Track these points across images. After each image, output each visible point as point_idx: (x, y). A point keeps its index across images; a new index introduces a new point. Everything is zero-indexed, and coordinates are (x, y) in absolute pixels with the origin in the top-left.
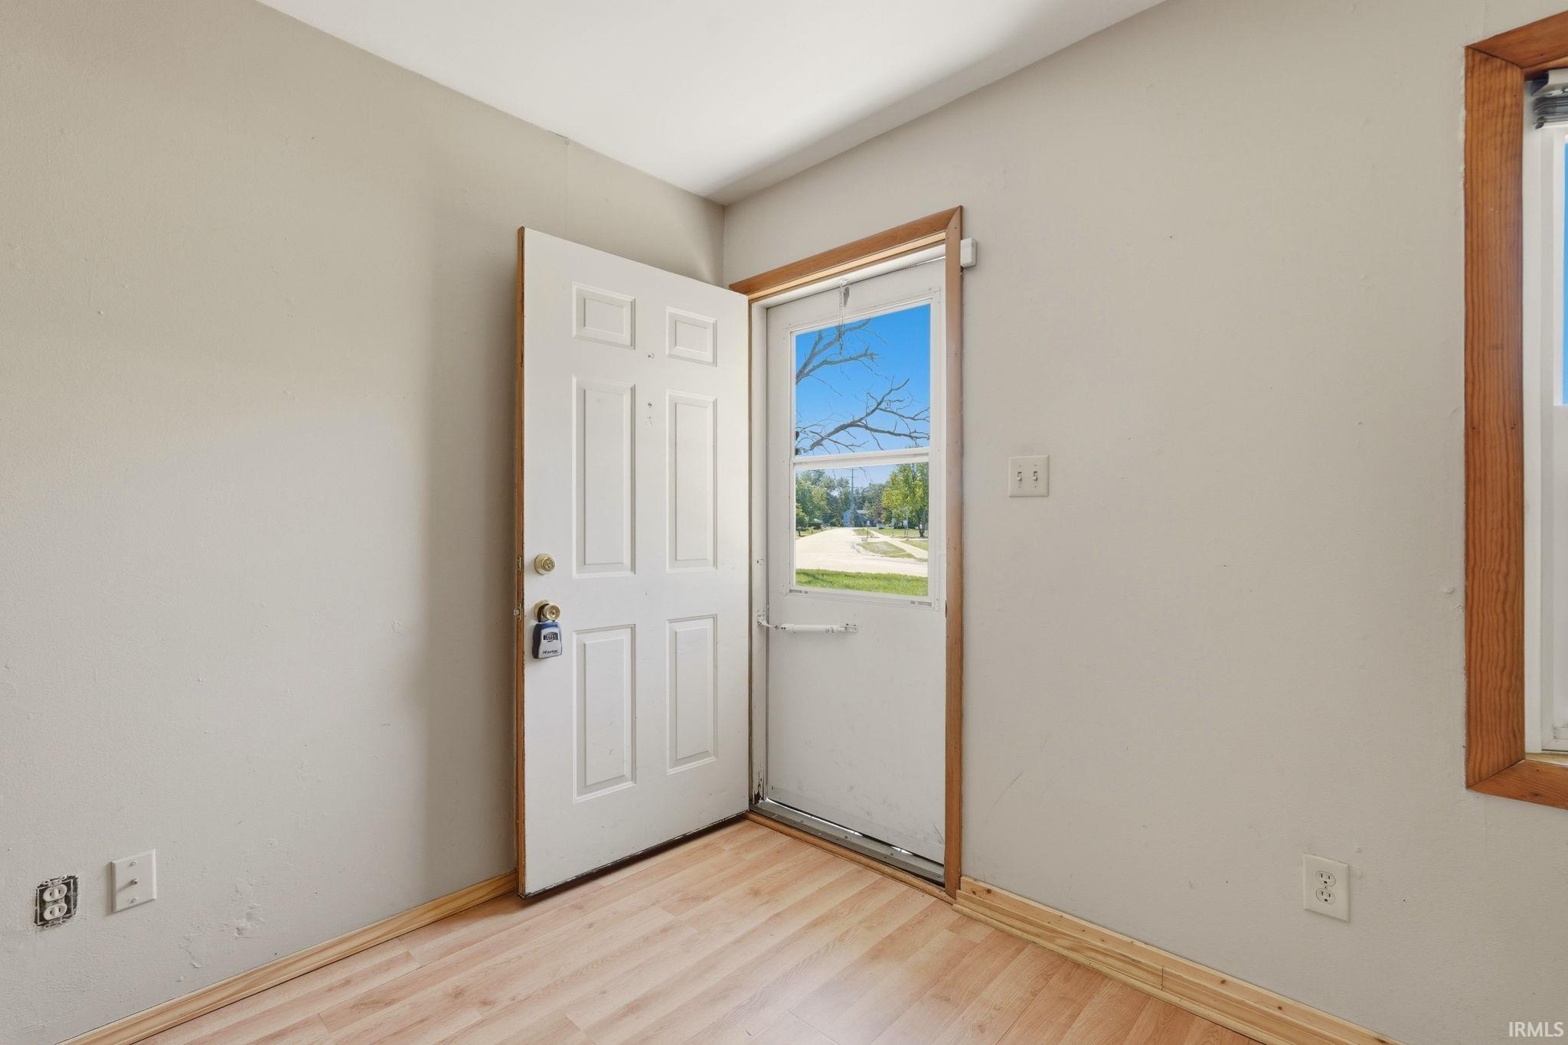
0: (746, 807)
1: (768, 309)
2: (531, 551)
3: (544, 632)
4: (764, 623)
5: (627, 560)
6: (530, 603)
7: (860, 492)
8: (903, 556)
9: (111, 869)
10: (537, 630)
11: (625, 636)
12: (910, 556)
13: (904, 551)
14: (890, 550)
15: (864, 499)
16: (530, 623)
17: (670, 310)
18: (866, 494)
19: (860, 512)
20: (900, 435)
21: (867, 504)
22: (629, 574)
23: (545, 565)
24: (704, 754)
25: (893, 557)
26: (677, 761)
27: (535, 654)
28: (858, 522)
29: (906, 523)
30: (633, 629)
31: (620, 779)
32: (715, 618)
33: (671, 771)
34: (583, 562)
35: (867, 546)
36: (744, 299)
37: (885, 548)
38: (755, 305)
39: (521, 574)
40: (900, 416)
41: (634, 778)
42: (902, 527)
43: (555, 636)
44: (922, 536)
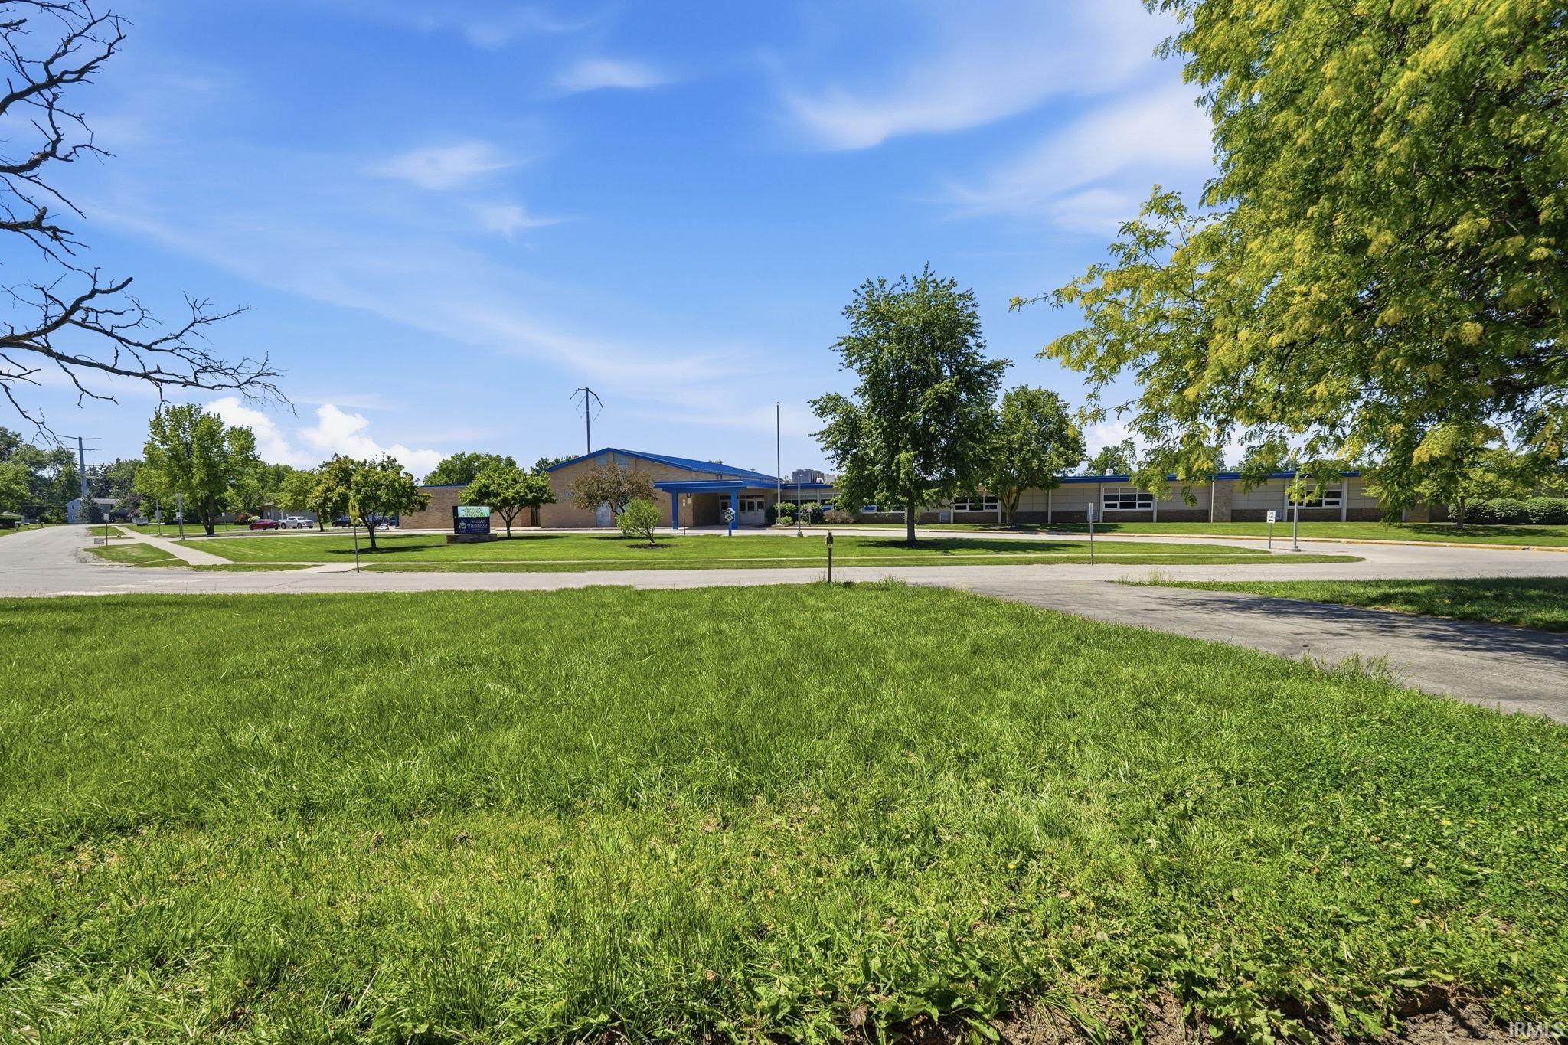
7: (100, 471)
8: (166, 564)
12: (181, 563)
13: (173, 556)
14: (147, 555)
15: (108, 483)
18: (110, 475)
19: (99, 501)
20: (128, 373)
21: (115, 489)
25: (151, 565)
28: (94, 516)
29: (179, 516)
35: (102, 553)
37: (137, 553)
40: (121, 339)
42: (176, 523)
44: (210, 533)
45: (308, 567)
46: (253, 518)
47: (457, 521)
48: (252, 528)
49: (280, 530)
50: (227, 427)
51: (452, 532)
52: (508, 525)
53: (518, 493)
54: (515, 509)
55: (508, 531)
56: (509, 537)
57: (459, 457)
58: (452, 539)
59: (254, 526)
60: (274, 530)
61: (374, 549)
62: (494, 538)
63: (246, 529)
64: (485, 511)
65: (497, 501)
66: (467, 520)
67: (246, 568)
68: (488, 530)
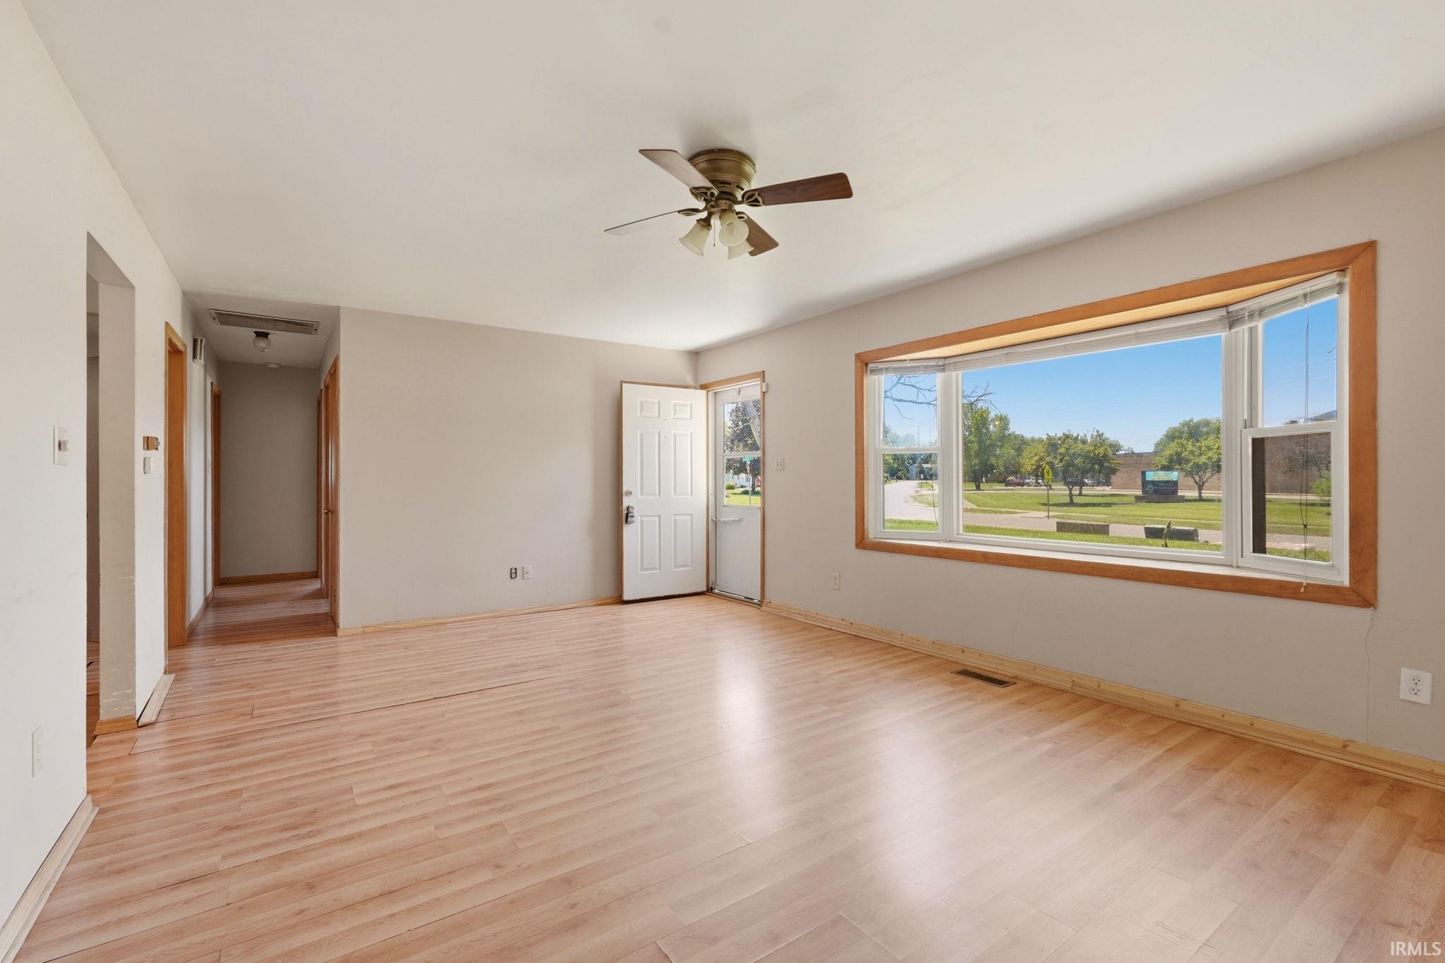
0: (705, 589)
1: (715, 393)
2: (625, 489)
3: (629, 515)
4: (714, 519)
5: (657, 492)
6: (625, 505)
9: (523, 568)
10: (627, 515)
11: (657, 519)
16: (625, 512)
17: (673, 402)
19: (925, 466)
22: (658, 497)
23: (629, 493)
24: (686, 566)
26: (677, 567)
27: (626, 522)
30: (660, 517)
31: (655, 568)
32: (691, 515)
33: (674, 570)
34: (642, 493)
35: (917, 498)
36: (704, 392)
38: (710, 393)
39: (622, 496)
41: (660, 569)
43: (632, 516)
44: (978, 488)
45: (1019, 513)
46: (1010, 478)
47: (1145, 483)
48: (1006, 485)
49: (1025, 487)
50: (992, 415)
51: (1139, 493)
52: (1200, 488)
53: (1210, 458)
54: (1208, 474)
55: (1200, 493)
56: (1201, 499)
57: (1187, 424)
58: (1138, 499)
59: (1008, 484)
60: (1020, 487)
61: (1071, 503)
62: (1183, 500)
63: (1002, 486)
64: (1174, 476)
65: (1188, 467)
66: (1153, 483)
67: (985, 512)
68: (1176, 492)
